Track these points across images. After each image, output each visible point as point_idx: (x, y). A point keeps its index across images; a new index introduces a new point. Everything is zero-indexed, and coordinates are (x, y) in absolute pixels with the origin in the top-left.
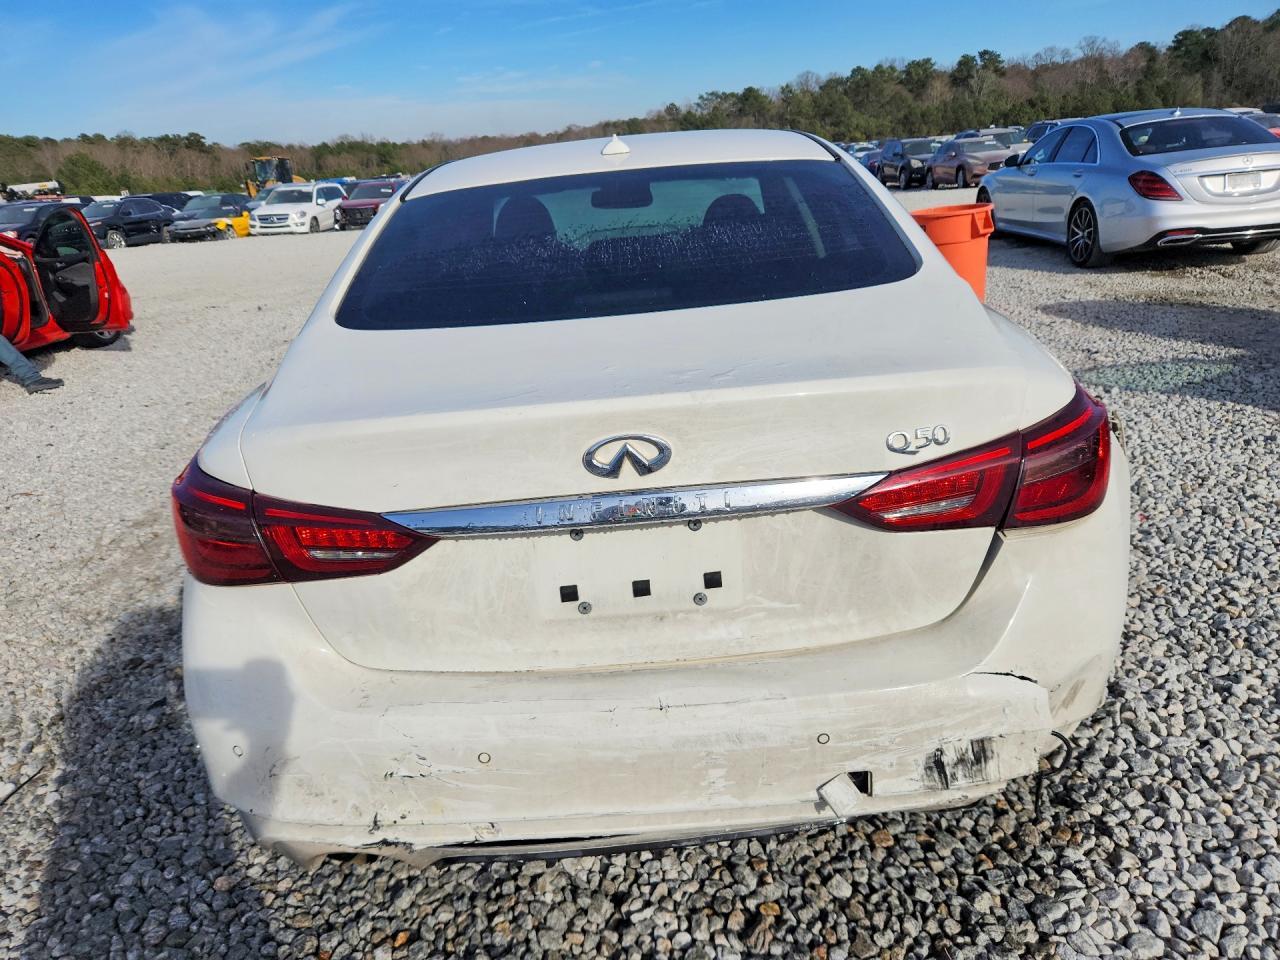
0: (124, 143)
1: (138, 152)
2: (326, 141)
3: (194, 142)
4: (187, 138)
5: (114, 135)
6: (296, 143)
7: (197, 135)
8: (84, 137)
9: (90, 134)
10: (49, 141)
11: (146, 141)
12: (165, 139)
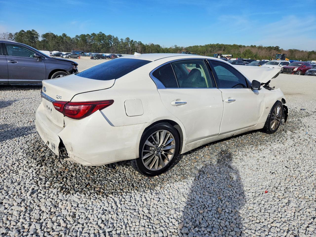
0: (260, 48)
1: (262, 50)
2: (314, 50)
3: (277, 48)
4: (275, 47)
5: (258, 46)
6: (305, 50)
7: (278, 47)
8: (252, 46)
9: (253, 45)
10: (244, 46)
11: (265, 47)
12: (270, 47)
